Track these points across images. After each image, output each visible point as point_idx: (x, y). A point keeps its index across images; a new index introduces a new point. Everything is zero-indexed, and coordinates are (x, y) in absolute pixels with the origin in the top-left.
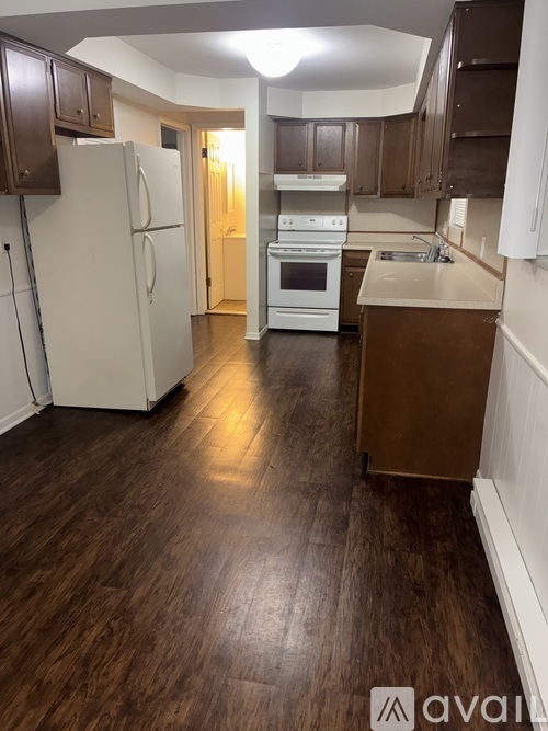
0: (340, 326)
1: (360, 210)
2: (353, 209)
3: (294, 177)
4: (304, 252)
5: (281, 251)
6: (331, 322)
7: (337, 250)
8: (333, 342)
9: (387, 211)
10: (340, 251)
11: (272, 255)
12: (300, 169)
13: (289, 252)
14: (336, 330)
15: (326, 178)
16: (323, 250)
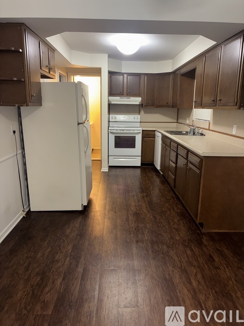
0: (142, 164)
1: (145, 113)
2: (142, 112)
3: (118, 98)
4: (125, 131)
5: (115, 131)
6: (137, 162)
7: (140, 130)
8: (139, 171)
9: (157, 113)
10: (141, 131)
11: (111, 133)
12: (121, 94)
13: (119, 131)
14: (140, 165)
15: (132, 98)
16: (134, 130)
